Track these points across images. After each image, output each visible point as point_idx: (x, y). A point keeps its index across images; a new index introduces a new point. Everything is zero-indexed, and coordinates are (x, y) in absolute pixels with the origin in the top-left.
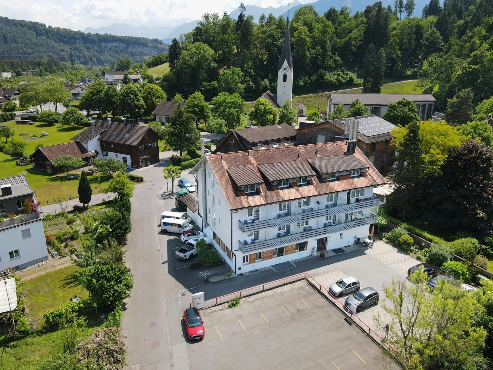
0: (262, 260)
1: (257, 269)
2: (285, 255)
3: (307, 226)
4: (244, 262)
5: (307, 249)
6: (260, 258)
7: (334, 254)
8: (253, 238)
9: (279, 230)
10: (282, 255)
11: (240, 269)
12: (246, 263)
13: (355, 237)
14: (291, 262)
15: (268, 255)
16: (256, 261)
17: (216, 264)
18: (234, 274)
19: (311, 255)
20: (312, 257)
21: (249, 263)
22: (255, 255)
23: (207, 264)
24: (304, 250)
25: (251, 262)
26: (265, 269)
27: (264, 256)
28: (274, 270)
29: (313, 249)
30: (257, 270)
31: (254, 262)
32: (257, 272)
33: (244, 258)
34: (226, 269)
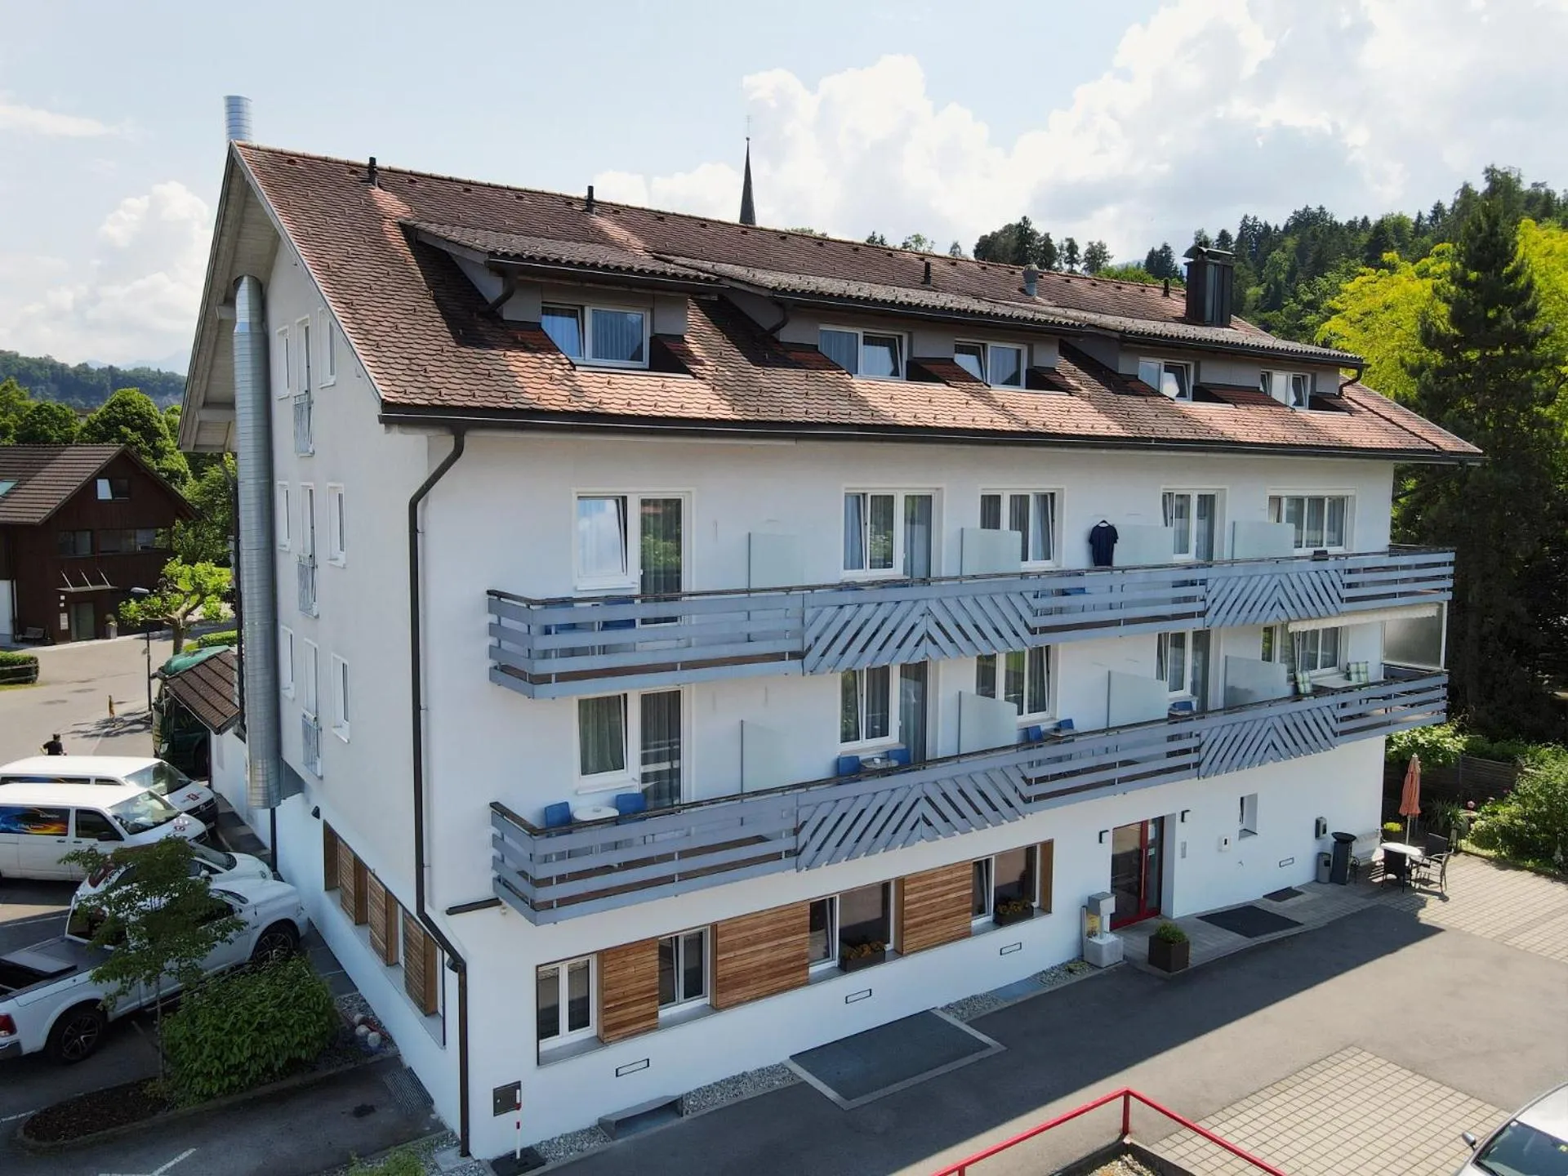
0: (715, 1008)
1: (674, 1091)
2: (899, 953)
3: (1041, 720)
4: (547, 1025)
5: (1046, 909)
6: (694, 990)
7: (1230, 941)
8: (637, 788)
9: (846, 738)
10: (878, 958)
11: (506, 1099)
12: (566, 1037)
13: (1320, 828)
14: (950, 1018)
15: (764, 955)
16: (665, 1013)
17: (296, 1080)
18: (448, 1158)
19: (1081, 957)
20: (1089, 973)
21: (600, 1042)
22: (652, 959)
23: (199, 1084)
24: (1027, 914)
25: (615, 1030)
26: (749, 1092)
27: (733, 963)
28: (831, 1094)
29: (1091, 906)
30: (673, 1107)
31: (648, 1024)
32: (674, 1122)
33: (546, 982)
34: (385, 1117)
